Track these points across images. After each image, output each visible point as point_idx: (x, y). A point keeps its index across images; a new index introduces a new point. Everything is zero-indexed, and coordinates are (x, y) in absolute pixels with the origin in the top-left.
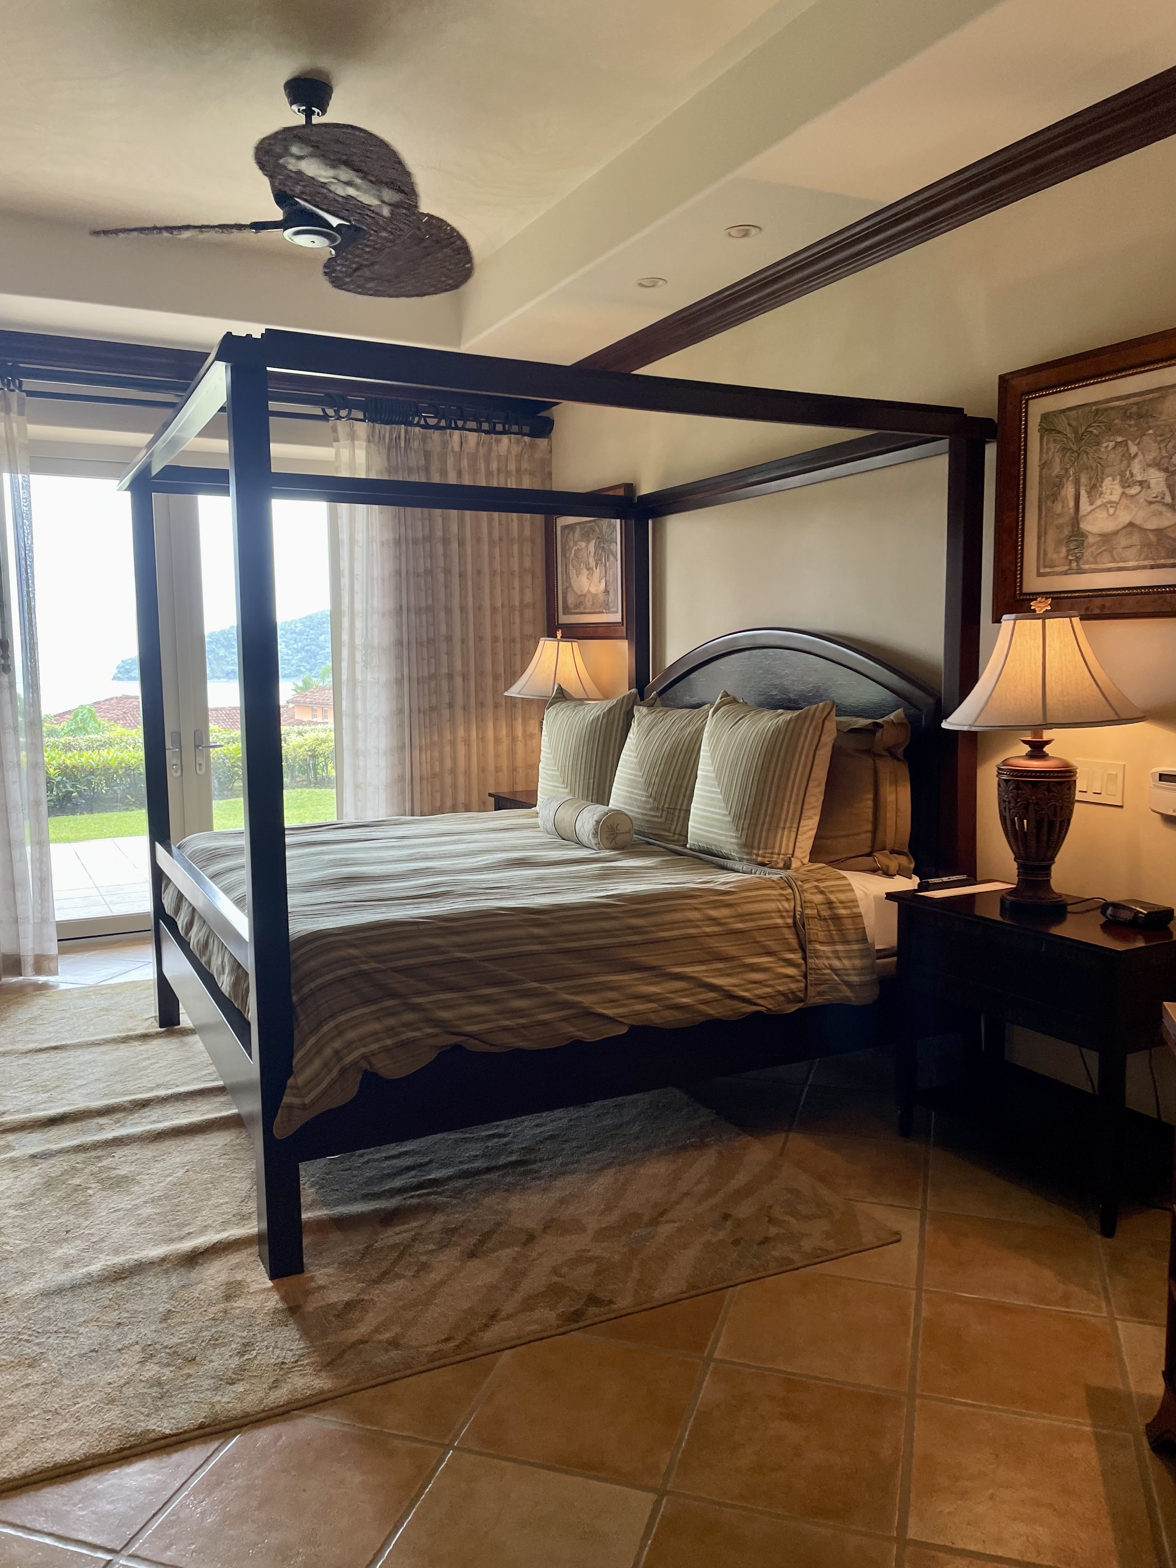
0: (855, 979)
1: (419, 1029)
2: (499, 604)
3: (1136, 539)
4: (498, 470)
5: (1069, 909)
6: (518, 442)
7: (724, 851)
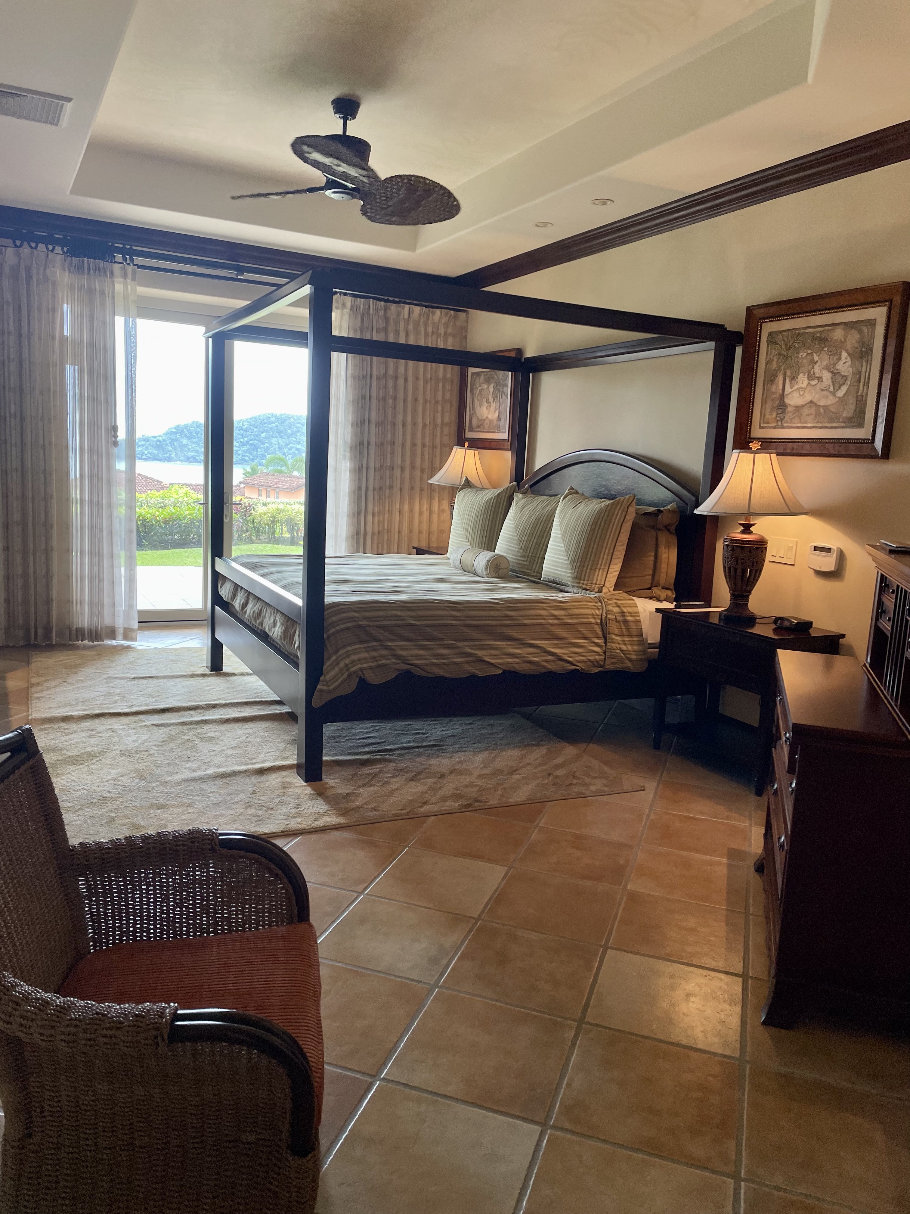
0: (634, 657)
1: (389, 659)
2: (428, 422)
3: (813, 410)
4: (432, 332)
5: (757, 621)
6: (447, 314)
7: (563, 581)
